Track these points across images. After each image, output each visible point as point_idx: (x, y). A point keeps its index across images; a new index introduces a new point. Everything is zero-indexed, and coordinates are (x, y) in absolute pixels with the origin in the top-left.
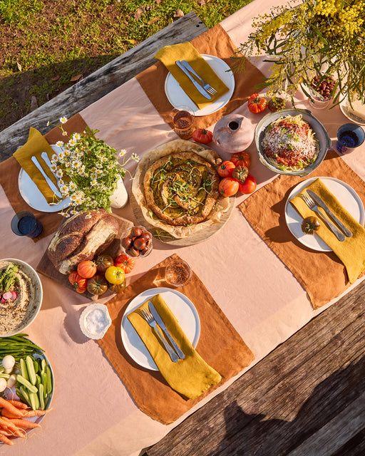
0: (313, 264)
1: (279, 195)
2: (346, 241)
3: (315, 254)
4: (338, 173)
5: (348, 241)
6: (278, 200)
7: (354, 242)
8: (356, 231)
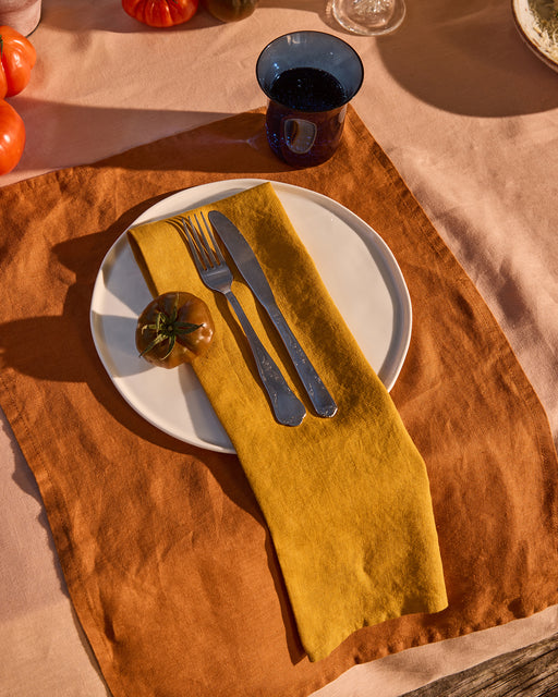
0: (142, 488)
1: (102, 213)
2: (306, 428)
3: (163, 453)
4: (351, 185)
5: (313, 429)
6: (92, 226)
7: (335, 440)
8: (353, 400)
